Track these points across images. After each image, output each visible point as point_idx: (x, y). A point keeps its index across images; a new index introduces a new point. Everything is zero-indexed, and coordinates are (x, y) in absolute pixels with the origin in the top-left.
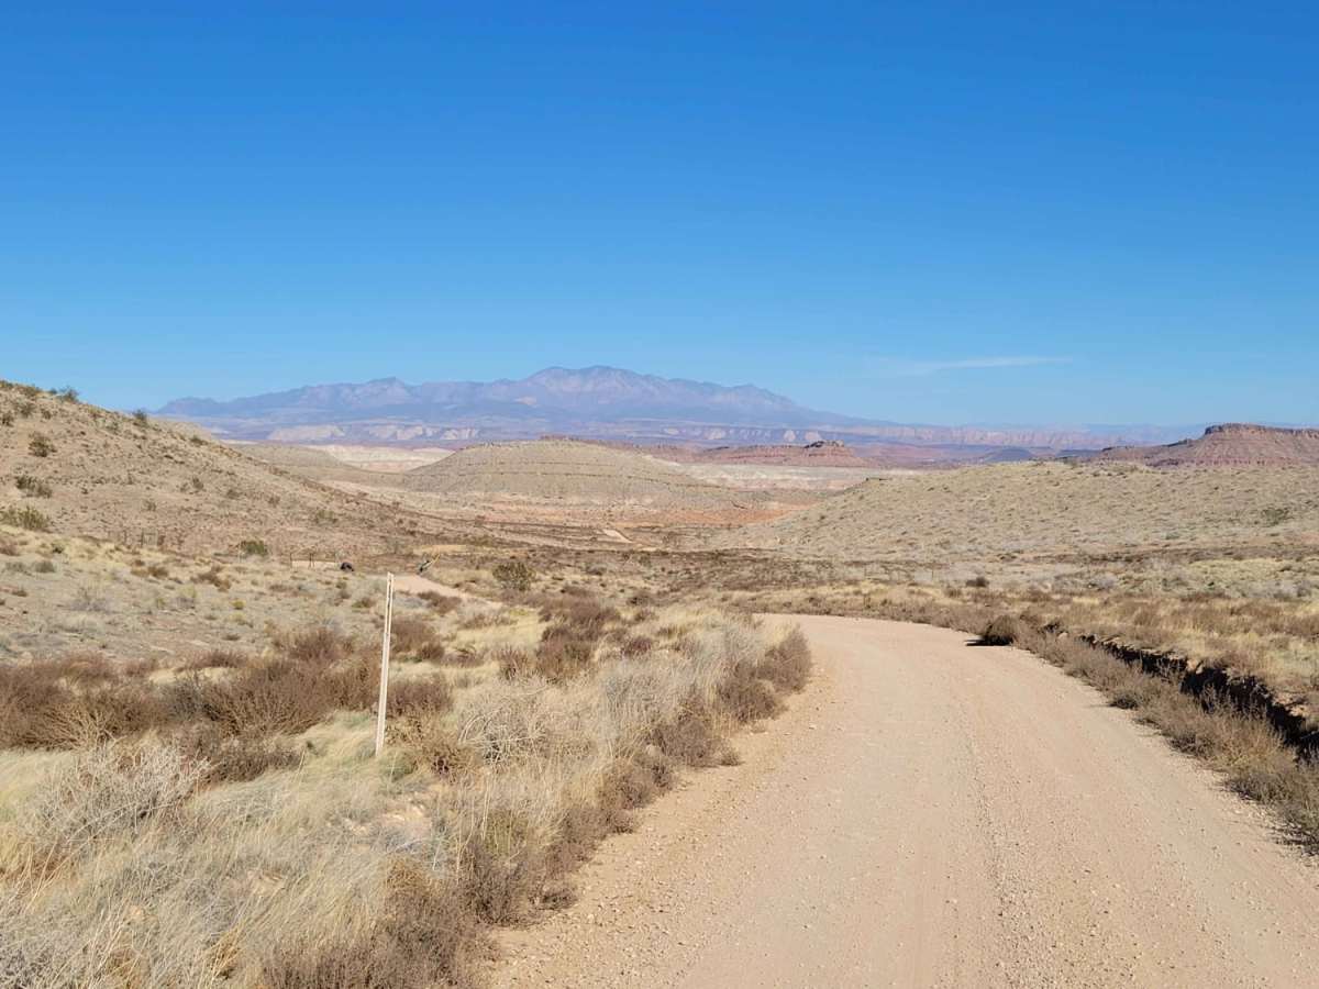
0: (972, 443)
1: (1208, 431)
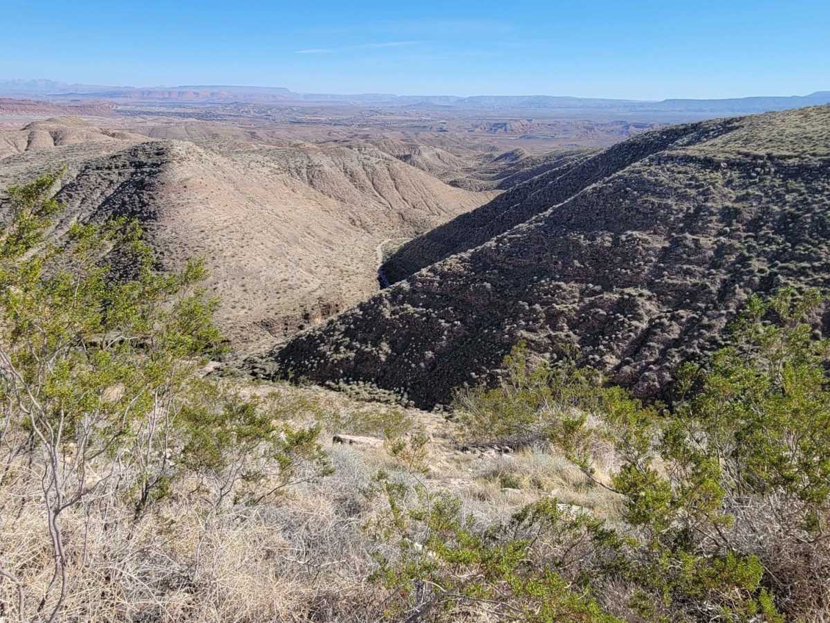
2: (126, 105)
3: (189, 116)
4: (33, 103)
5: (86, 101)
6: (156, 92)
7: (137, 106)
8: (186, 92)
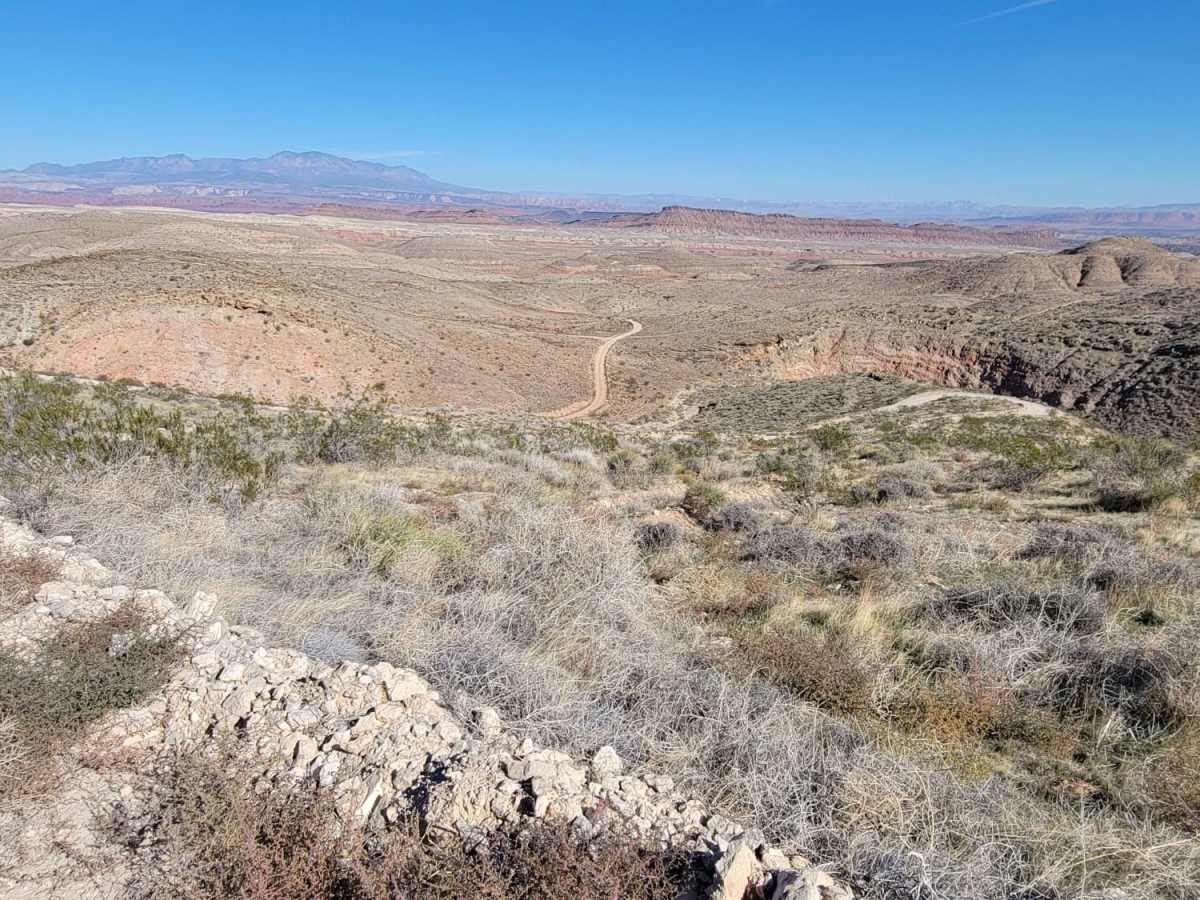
0: (531, 204)
1: (664, 209)
2: (1073, 232)
3: (1178, 249)
4: (955, 228)
5: (1019, 226)
6: (1116, 214)
7: (1090, 234)
8: (1169, 214)
